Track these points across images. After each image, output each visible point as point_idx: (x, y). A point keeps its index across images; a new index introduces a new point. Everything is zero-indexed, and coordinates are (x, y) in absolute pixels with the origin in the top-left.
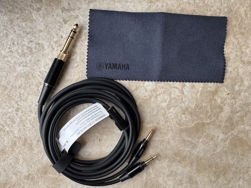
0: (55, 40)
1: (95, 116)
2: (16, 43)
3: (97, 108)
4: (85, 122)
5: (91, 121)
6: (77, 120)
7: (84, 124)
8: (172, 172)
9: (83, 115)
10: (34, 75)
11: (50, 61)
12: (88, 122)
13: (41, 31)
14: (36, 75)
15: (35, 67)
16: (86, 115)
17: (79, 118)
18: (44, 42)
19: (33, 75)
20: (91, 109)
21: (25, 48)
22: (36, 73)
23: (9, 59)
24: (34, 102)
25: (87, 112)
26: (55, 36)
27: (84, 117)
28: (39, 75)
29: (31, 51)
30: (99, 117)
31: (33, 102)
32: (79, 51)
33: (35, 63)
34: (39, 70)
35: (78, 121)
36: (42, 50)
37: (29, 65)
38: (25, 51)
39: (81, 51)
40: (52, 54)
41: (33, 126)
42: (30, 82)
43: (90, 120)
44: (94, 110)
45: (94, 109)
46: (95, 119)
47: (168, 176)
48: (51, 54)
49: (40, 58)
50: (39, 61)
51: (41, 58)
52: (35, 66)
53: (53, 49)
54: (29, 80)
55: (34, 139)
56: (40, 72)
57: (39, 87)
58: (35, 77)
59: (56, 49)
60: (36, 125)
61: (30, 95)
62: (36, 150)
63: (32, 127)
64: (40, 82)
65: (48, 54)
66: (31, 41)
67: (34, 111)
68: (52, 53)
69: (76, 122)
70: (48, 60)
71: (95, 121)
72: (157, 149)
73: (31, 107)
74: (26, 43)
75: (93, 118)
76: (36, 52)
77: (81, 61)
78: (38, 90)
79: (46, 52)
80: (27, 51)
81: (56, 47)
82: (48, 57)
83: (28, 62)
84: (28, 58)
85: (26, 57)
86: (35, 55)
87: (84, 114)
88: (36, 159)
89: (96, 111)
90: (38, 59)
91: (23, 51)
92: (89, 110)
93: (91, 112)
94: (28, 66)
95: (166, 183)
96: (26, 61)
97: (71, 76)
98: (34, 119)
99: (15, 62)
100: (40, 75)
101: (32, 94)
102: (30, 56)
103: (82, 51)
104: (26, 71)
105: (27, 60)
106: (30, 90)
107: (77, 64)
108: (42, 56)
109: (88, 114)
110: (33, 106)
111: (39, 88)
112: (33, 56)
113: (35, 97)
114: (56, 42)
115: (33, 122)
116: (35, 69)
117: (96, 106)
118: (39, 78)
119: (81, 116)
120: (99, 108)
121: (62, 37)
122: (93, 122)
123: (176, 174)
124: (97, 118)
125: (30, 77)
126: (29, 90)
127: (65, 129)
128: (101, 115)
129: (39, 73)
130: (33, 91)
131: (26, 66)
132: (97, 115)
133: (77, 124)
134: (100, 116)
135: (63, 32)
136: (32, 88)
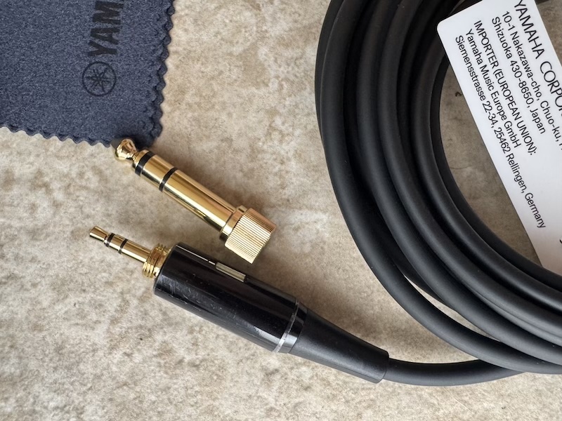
10: (123, 378)
11: (67, 297)
14: (126, 369)
15: (87, 368)
19: (125, 384)
22: (114, 369)
24: (252, 392)
28: (128, 355)
29: (12, 381)
31: (250, 397)
32: (32, 159)
33: (69, 368)
34: (100, 353)
36: (11, 332)
37: (75, 395)
38: (9, 410)
39: (30, 154)
40: (34, 285)
41: (369, 406)
42: (153, 398)
48: (33, 291)
49: (47, 344)
50: (59, 349)
51: (48, 339)
52: (82, 367)
53: (12, 277)
54: (145, 405)
55: (433, 405)
56: (113, 348)
57: (181, 362)
58: (132, 374)
59: (11, 267)
60: (364, 393)
61: (216, 403)
62: (485, 405)
63: (369, 412)
64: (160, 355)
65: (36, 302)
67: (294, 393)
68: (28, 286)
70: (57, 307)
73: (272, 409)
76: (20, 358)
77: (75, 152)
78: (197, 366)
79: (21, 313)
80: (12, 401)
81: (5, 265)
82: (45, 304)
83: (59, 400)
84: (45, 396)
85: (38, 409)
86: (33, 364)
88: (531, 407)
90: (50, 350)
94: (77, 399)
96: (56, 408)
97: (143, 206)
98: (334, 396)
100: (125, 347)
101: (210, 395)
102: (37, 388)
103: (31, 148)
104: (100, 412)
105: (52, 404)
106: (192, 401)
107: (89, 174)
108: (41, 331)
110: (271, 400)
111: (188, 358)
112: (37, 376)
113: (228, 384)
115: (347, 402)
116: (98, 371)
118: (138, 358)
125: (132, 396)
126: (190, 410)
129: (118, 355)
130: (197, 388)
136: (183, 392)
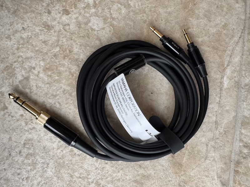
0: (23, 124)
1: (121, 91)
2: (18, 171)
3: (112, 88)
4: (126, 104)
5: (126, 96)
6: (122, 113)
7: (128, 105)
8: (205, 16)
9: (118, 106)
10: (60, 157)
11: (48, 134)
12: (127, 101)
13: (10, 139)
14: (61, 154)
15: (51, 153)
16: (118, 101)
17: (120, 111)
18: (24, 138)
19: (60, 158)
20: (112, 94)
21: (26, 161)
22: (58, 154)
23: (35, 182)
24: (93, 163)
25: (115, 100)
26: (19, 123)
27: (120, 105)
28: (62, 151)
29: (31, 155)
30: (123, 87)
31: (92, 164)
32: (42, 98)
33: (46, 153)
34: (55, 150)
35: (124, 112)
36: (32, 142)
37: (47, 160)
38: (30, 162)
39: (42, 96)
40: (40, 131)
41: (121, 170)
42: (67, 162)
43: (124, 97)
44: (115, 92)
45: (112, 92)
46: (124, 91)
47: (210, 21)
48: (39, 132)
49: (41, 146)
50: (44, 148)
51: (42, 145)
52: (50, 153)
53: (34, 128)
54: (65, 164)
55: (137, 171)
56: (58, 149)
57: (75, 154)
58: (62, 156)
59: (34, 125)
60: (120, 166)
61: (83, 165)
62: (150, 172)
63: (121, 171)
64: (70, 152)
65: (39, 135)
66: (20, 152)
67: (103, 165)
68: (38, 131)
69: (124, 115)
70: (45, 137)
71: (127, 92)
72: (174, 28)
73: (97, 168)
74: (21, 159)
75: (123, 94)
76: (34, 149)
77: (54, 98)
78: (79, 155)
79: (35, 137)
80: (31, 160)
81: (33, 125)
82: (42, 136)
83: (43, 161)
84: (39, 159)
85: (37, 162)
86: (37, 151)
87: (117, 104)
88: (161, 173)
89: (115, 89)
90: (42, 148)
91: (29, 165)
92: (113, 98)
93: (116, 96)
94: (48, 161)
95: (217, 24)
96: (42, 163)
97: (70, 113)
98: (113, 166)
99: (41, 176)
100: (61, 149)
101: (82, 163)
102: (37, 157)
103: (42, 95)
104: (53, 165)
105: (41, 162)
106: (77, 164)
107: (57, 104)
108: (40, 142)
109: (117, 99)
110: (97, 165)
111: (77, 153)
112: (38, 154)
113: (87, 160)
114: (26, 124)
115: (116, 168)
116: (54, 154)
117: (110, 89)
118: (64, 152)
119: (119, 108)
120: (113, 86)
121: (22, 115)
122: (128, 94)
123: (209, 11)
124: (124, 89)
125: (62, 161)
126: (76, 166)
127: (131, 130)
128: (121, 83)
129: (59, 151)
130: (79, 161)
131: (48, 164)
132: (120, 88)
133: (126, 114)
134: (122, 85)
135: (16, 113)
136: (75, 162)
